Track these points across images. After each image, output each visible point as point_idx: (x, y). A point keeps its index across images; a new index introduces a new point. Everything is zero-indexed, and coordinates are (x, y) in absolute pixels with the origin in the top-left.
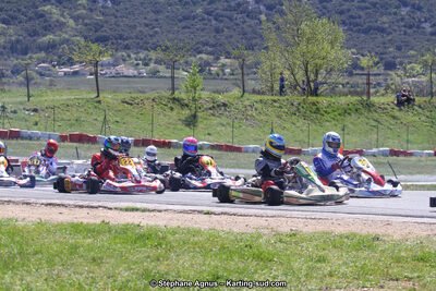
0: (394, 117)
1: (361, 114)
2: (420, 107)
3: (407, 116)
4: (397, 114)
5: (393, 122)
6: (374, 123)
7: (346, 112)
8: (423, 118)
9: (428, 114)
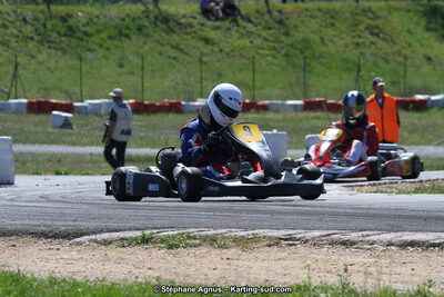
0: (207, 41)
1: (147, 36)
2: (249, 21)
3: (229, 37)
4: (212, 35)
5: (206, 49)
6: (173, 53)
7: (121, 33)
8: (258, 42)
9: (264, 34)
